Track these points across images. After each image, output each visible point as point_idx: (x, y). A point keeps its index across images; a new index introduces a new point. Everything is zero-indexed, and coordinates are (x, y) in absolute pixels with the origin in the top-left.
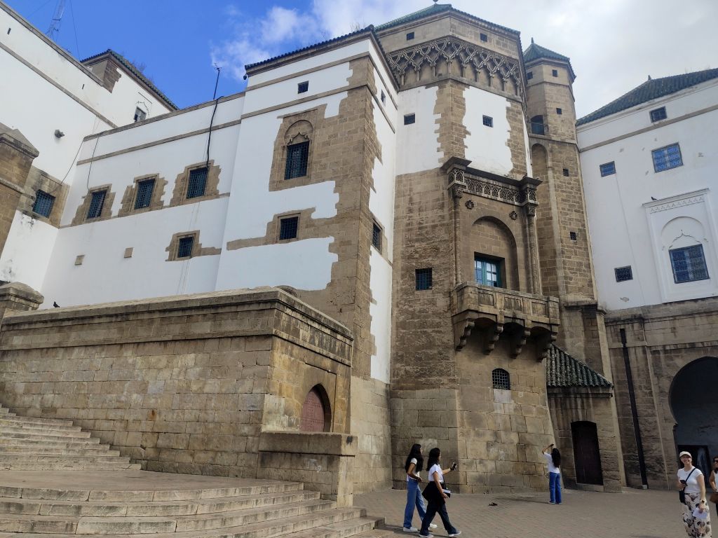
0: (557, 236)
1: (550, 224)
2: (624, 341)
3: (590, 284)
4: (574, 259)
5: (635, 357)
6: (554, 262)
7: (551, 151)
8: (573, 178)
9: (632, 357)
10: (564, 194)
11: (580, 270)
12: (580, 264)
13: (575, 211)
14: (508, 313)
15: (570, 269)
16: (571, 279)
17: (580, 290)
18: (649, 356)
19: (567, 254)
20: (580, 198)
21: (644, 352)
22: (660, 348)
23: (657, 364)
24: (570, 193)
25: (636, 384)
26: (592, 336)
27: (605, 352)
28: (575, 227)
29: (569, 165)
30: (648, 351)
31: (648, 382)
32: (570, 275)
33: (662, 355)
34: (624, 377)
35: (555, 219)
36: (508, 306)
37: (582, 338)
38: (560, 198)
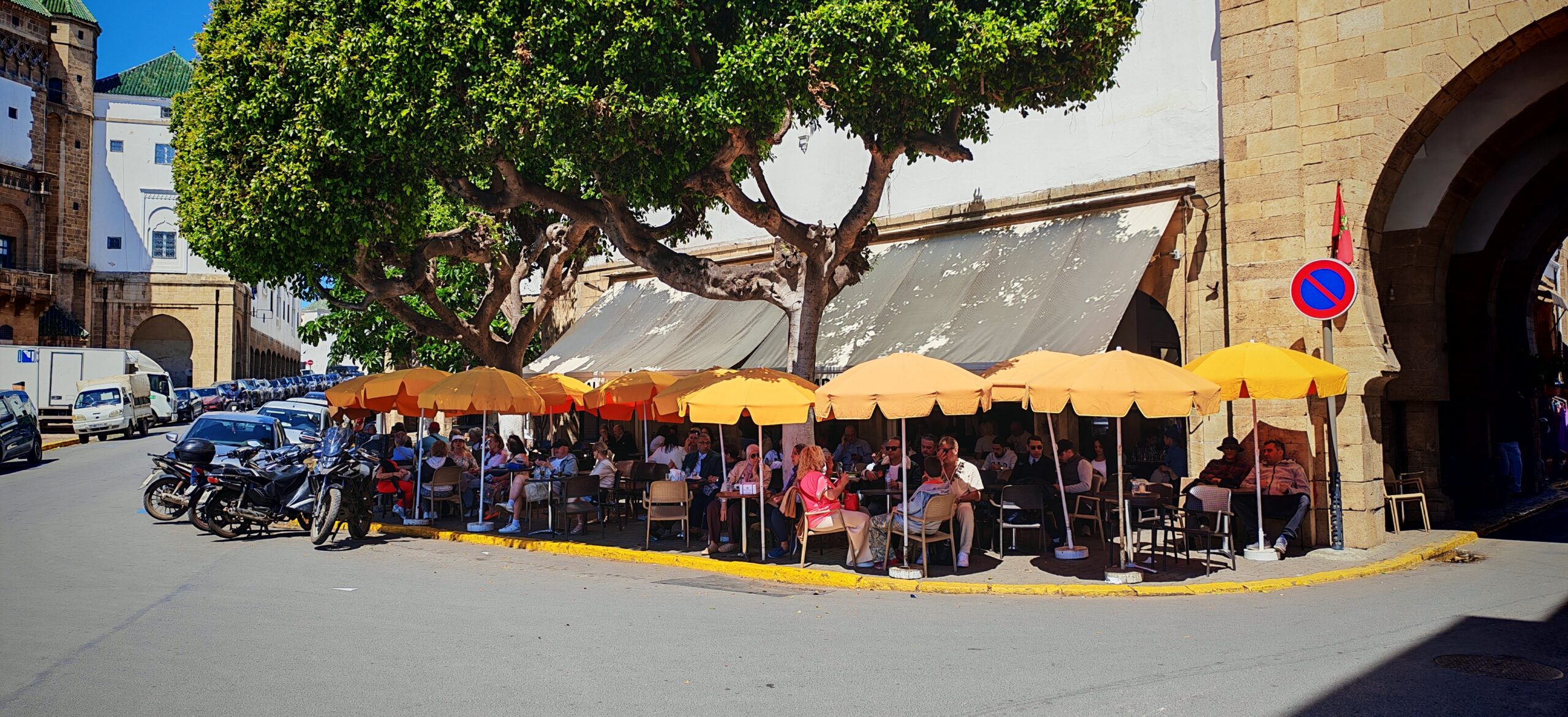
0: (61, 206)
1: (57, 193)
2: (105, 297)
3: (85, 251)
4: (74, 227)
5: (113, 309)
6: (56, 229)
7: (66, 122)
8: (84, 151)
9: (109, 310)
10: (73, 166)
11: (77, 237)
12: (79, 232)
13: (82, 183)
14: (19, 288)
15: (68, 236)
16: (68, 245)
17: (75, 254)
18: (123, 310)
19: (68, 222)
20: (87, 171)
21: (119, 307)
22: (132, 305)
23: (127, 317)
24: (79, 165)
25: (109, 330)
26: (79, 294)
27: (88, 305)
28: (78, 198)
29: (82, 137)
30: (122, 306)
31: (119, 329)
32: (68, 241)
33: (132, 310)
34: (100, 324)
35: (61, 190)
36: (19, 283)
37: (71, 295)
38: (68, 170)
